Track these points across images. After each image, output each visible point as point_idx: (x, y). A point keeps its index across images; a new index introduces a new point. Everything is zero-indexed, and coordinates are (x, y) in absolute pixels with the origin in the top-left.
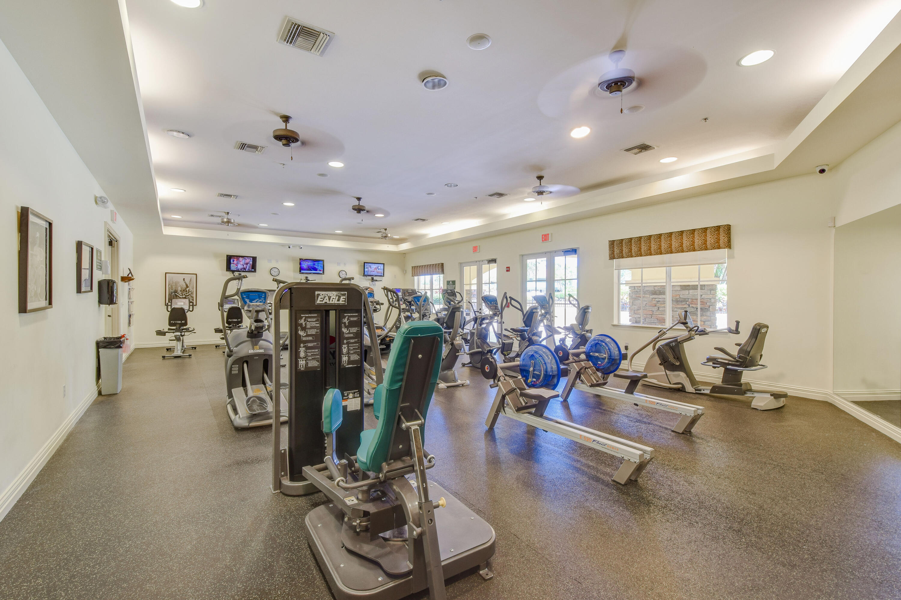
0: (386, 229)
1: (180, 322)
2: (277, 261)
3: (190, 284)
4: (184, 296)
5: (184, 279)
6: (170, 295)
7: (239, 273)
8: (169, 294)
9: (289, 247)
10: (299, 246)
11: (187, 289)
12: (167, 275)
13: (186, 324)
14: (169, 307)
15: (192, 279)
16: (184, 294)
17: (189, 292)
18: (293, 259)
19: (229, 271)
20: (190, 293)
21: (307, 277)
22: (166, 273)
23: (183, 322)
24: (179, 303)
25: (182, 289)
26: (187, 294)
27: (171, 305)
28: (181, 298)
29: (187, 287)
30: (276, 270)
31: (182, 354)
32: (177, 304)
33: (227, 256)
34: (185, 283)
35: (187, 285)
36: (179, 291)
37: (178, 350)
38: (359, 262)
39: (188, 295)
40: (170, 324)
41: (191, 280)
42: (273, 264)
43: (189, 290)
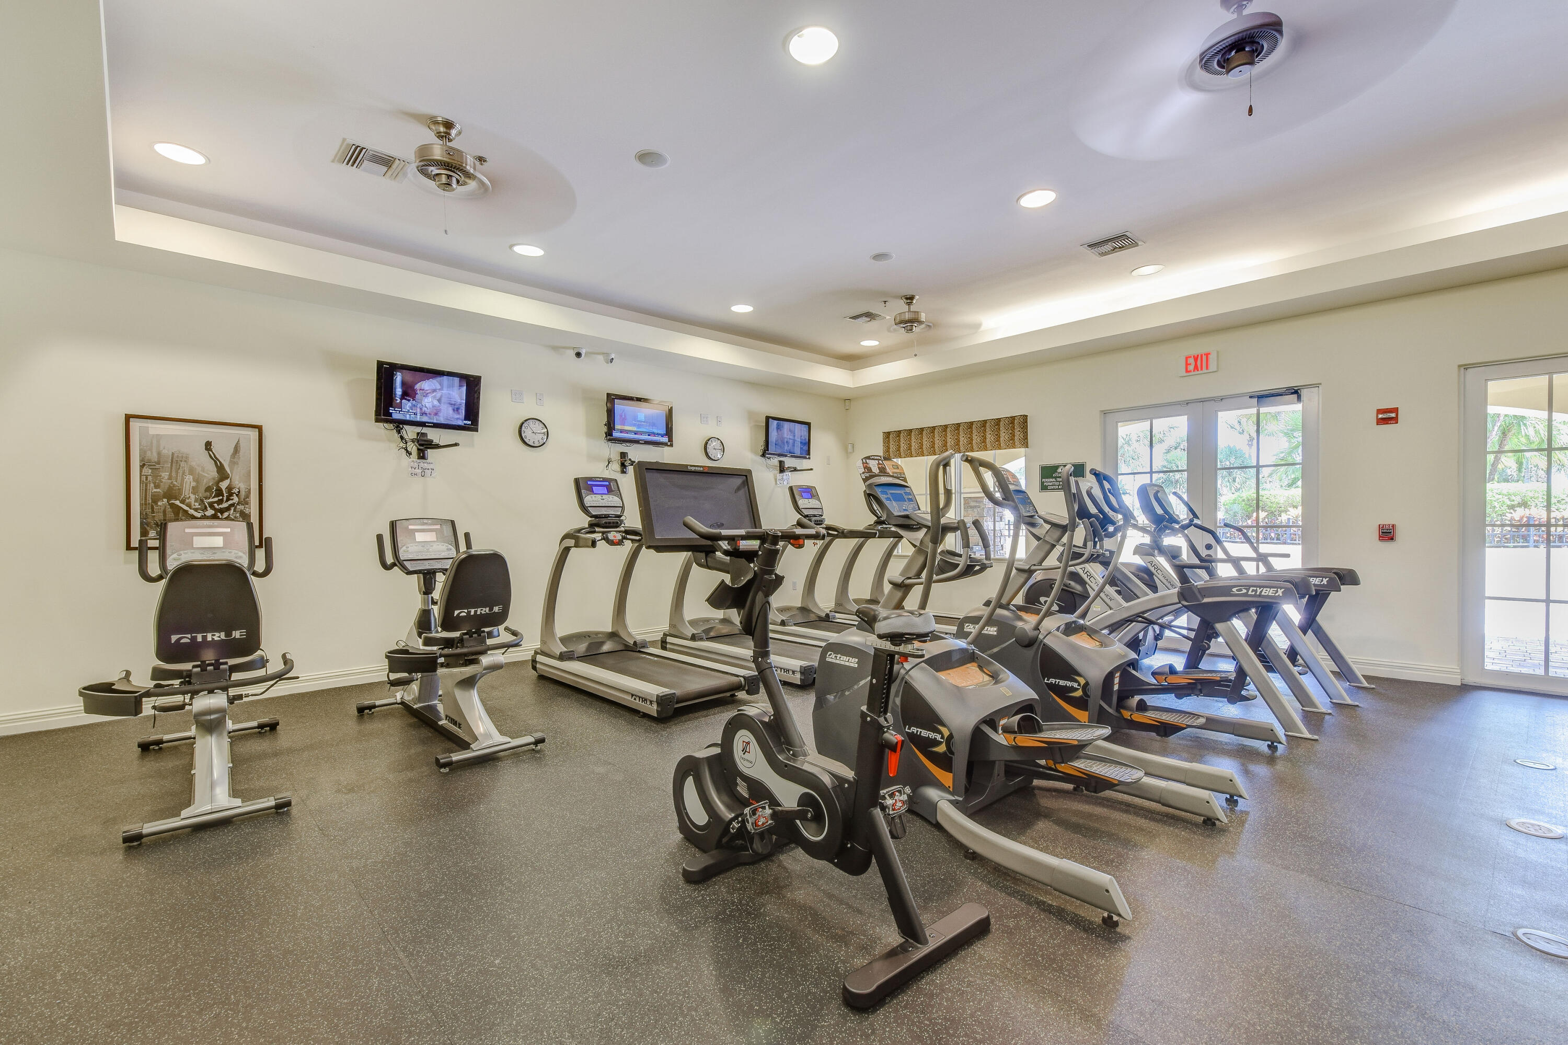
0: (910, 299)
1: (219, 636)
2: (539, 398)
3: (233, 463)
4: (210, 512)
5: (208, 446)
6: (149, 504)
7: (419, 429)
8: (143, 504)
9: (578, 355)
10: (607, 354)
11: (224, 485)
12: (135, 425)
13: (251, 643)
14: (153, 558)
15: (242, 444)
16: (211, 505)
17: (230, 494)
18: (585, 395)
19: (387, 421)
20: (235, 499)
21: (623, 455)
22: (128, 418)
23: (237, 634)
24: (199, 542)
25: (197, 480)
26: (220, 502)
27: (162, 551)
28: (194, 518)
29: (223, 474)
30: (537, 427)
31: (237, 806)
32: (189, 545)
33: (380, 364)
34: (215, 460)
35: (220, 468)
36: (187, 491)
37: (212, 786)
38: (751, 415)
39: (228, 509)
40: (166, 651)
41: (236, 450)
42: (527, 409)
43: (229, 489)
